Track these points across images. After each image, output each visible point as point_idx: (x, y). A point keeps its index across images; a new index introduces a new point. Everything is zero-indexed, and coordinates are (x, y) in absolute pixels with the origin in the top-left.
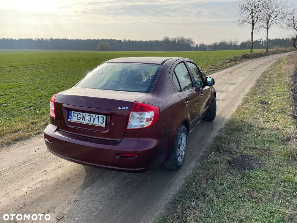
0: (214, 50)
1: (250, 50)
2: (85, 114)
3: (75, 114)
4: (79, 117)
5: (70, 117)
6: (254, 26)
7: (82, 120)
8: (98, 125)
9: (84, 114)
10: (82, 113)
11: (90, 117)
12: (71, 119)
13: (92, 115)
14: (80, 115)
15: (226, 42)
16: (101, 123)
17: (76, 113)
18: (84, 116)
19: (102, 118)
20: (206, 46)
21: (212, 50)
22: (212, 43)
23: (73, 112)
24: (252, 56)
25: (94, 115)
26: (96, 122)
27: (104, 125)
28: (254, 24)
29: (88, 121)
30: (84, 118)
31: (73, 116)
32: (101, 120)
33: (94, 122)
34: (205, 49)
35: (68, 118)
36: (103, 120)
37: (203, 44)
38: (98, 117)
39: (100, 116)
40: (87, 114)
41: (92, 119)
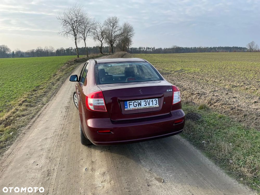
0: (32, 57)
1: (77, 56)
2: (141, 101)
3: (130, 103)
4: (136, 105)
5: (126, 106)
6: (76, 37)
7: (139, 106)
8: (154, 106)
9: (139, 101)
10: (138, 101)
11: (145, 102)
12: (127, 108)
13: (146, 100)
14: (136, 103)
15: (42, 50)
16: (155, 104)
17: (132, 102)
18: (139, 103)
19: (156, 101)
20: (23, 53)
21: (30, 57)
22: (28, 51)
23: (128, 102)
24: (81, 61)
25: (149, 100)
26: (151, 105)
27: (158, 105)
28: (76, 35)
29: (145, 105)
30: (140, 104)
31: (129, 105)
32: (154, 102)
33: (149, 105)
34: (23, 56)
35: (124, 108)
36: (156, 102)
37: (19, 51)
38: (152, 101)
39: (154, 100)
40: (142, 101)
41: (147, 103)
